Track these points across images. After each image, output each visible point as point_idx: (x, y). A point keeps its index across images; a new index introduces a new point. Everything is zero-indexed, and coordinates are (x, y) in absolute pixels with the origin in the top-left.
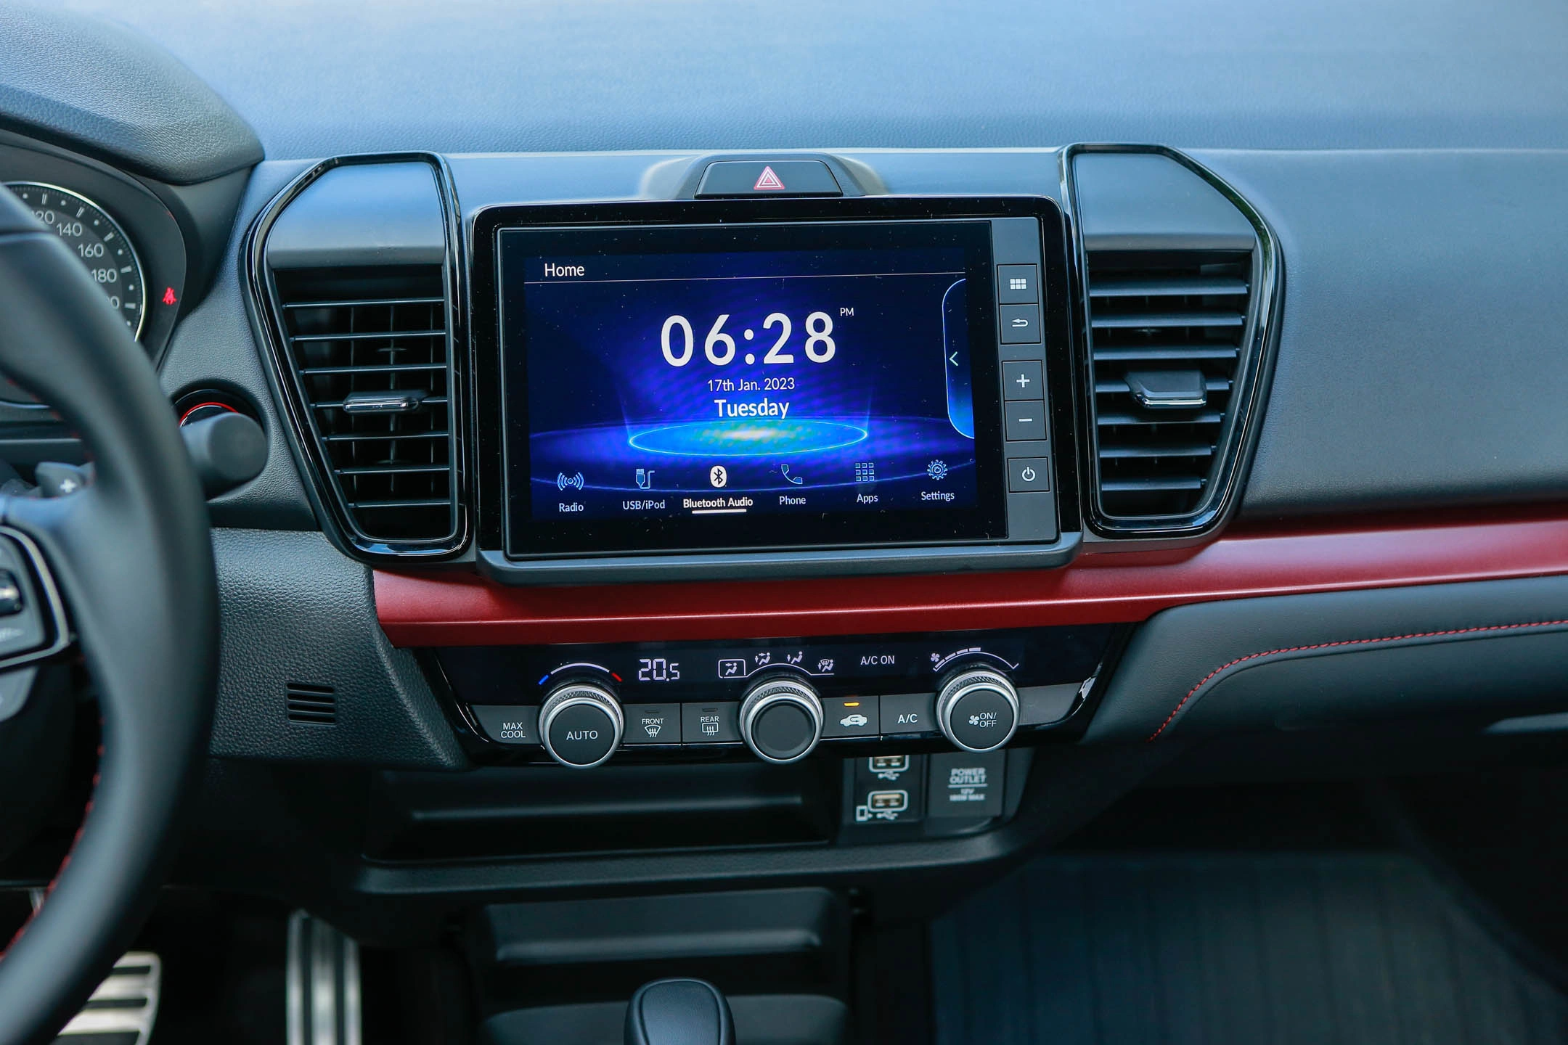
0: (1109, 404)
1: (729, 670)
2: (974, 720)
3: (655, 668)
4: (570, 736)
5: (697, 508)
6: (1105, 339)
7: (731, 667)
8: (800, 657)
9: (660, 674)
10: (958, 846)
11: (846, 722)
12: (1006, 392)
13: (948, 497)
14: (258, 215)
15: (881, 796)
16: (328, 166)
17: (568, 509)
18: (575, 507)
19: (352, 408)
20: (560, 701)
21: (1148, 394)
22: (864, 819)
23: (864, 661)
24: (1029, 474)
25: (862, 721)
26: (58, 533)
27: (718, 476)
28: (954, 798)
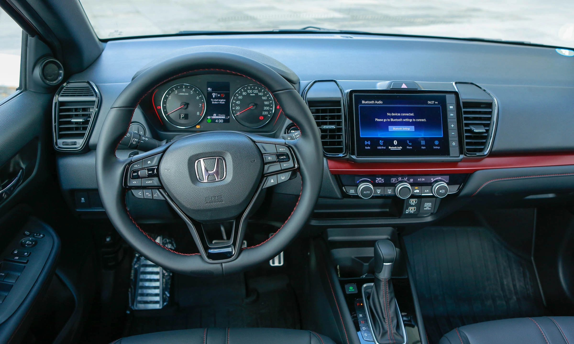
0: (467, 131)
1: (393, 181)
2: (441, 191)
3: (379, 180)
4: (364, 192)
5: (392, 149)
6: (466, 119)
7: (393, 180)
8: (407, 178)
9: (380, 181)
10: (423, 219)
11: (415, 191)
12: (449, 128)
13: (439, 148)
14: (303, 91)
15: (411, 208)
16: (315, 82)
17: (367, 148)
18: (369, 148)
19: (325, 128)
20: (362, 186)
21: (475, 129)
22: (407, 213)
23: (419, 180)
24: (454, 144)
25: (418, 191)
26: (296, 146)
27: (395, 142)
28: (425, 209)
